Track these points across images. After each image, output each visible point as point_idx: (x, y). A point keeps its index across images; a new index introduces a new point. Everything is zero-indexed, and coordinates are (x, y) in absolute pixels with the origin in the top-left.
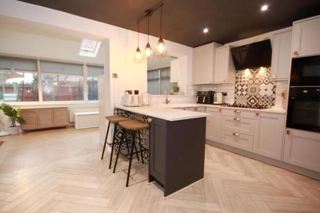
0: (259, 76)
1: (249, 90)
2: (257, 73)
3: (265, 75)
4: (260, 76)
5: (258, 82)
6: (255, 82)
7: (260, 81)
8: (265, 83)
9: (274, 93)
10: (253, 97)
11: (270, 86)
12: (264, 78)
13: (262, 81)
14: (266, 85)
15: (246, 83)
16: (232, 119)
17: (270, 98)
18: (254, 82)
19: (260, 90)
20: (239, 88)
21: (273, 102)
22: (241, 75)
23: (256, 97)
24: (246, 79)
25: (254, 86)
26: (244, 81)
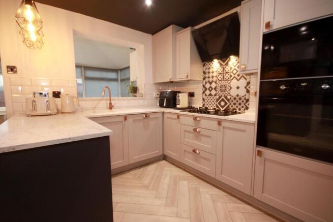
0: (229, 69)
1: (218, 89)
2: (227, 64)
3: (236, 68)
4: (231, 68)
5: (229, 76)
6: (225, 77)
7: (231, 76)
8: (237, 79)
9: (248, 91)
10: (223, 97)
11: (243, 83)
12: (235, 72)
13: (233, 76)
14: (238, 80)
15: (215, 79)
16: (191, 129)
17: (243, 99)
18: (223, 77)
19: (231, 88)
20: (208, 86)
21: (247, 104)
22: (209, 68)
23: (226, 97)
24: (215, 74)
25: (224, 83)
26: (213, 77)
